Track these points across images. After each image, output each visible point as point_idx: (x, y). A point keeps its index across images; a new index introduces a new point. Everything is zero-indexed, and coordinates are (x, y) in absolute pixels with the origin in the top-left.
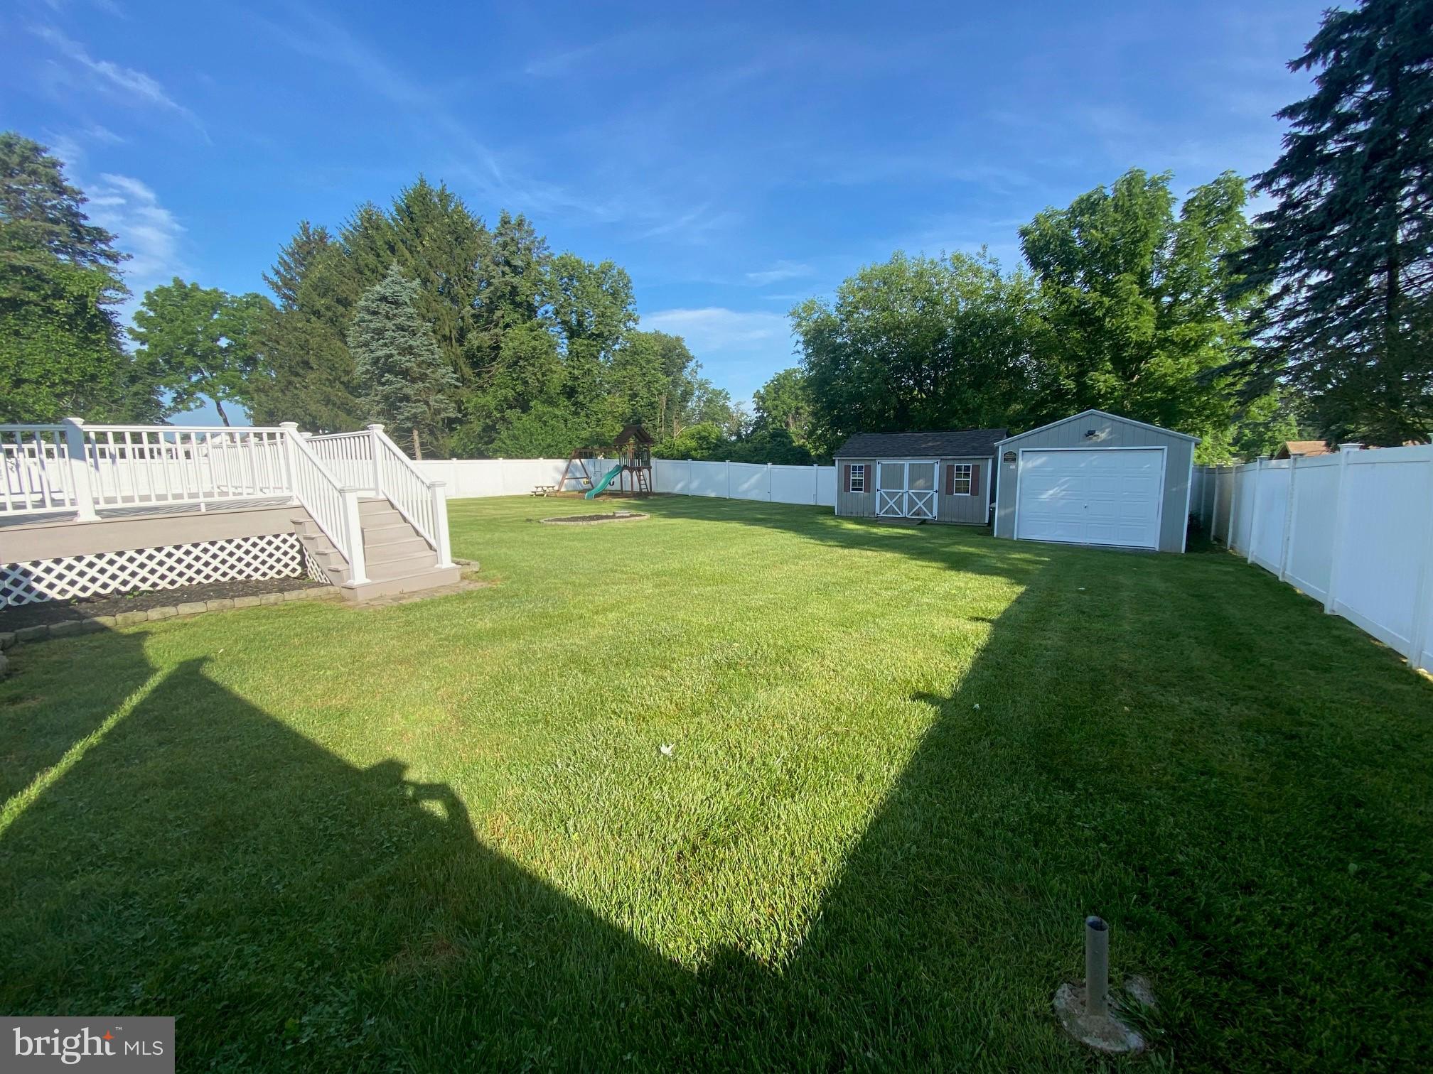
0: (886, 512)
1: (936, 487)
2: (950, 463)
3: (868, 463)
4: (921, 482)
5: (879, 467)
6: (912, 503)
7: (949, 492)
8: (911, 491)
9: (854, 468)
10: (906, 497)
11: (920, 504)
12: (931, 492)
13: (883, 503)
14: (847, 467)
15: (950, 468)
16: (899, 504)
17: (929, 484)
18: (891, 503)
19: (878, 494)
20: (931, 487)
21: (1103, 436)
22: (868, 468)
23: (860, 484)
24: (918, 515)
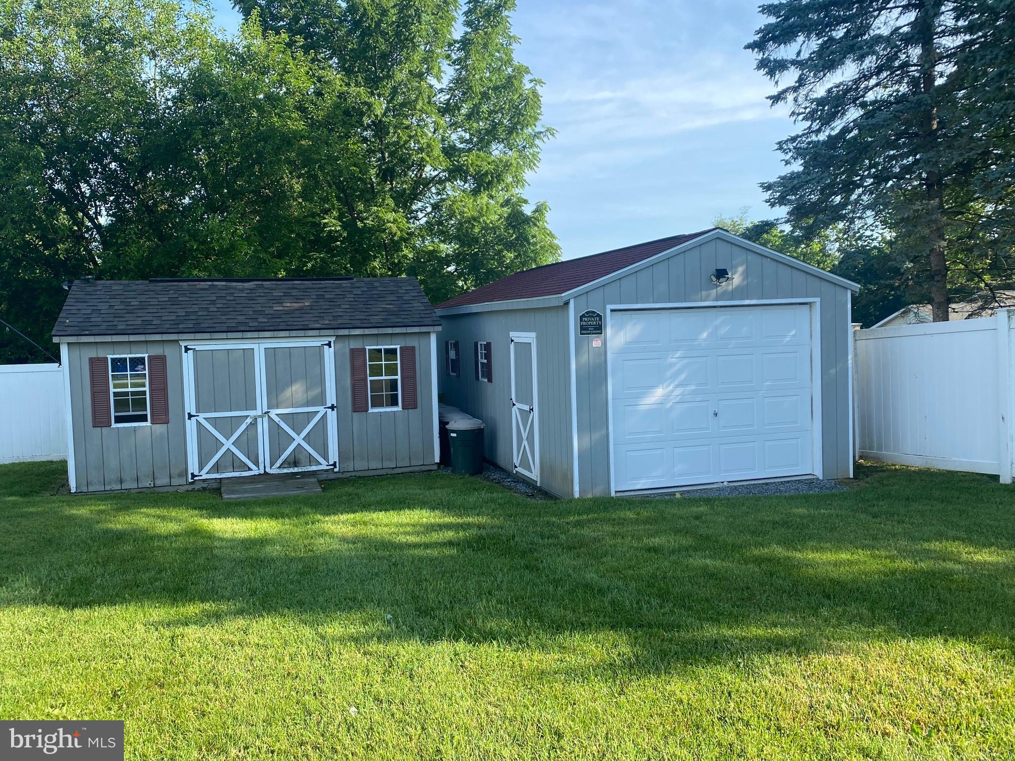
0: (217, 468)
1: (331, 399)
2: (355, 344)
3: (156, 351)
4: (297, 390)
5: (188, 359)
6: (278, 439)
7: (359, 406)
8: (273, 413)
9: (119, 365)
10: (263, 427)
11: (299, 439)
12: (321, 410)
13: (207, 446)
14: (97, 365)
15: (356, 355)
16: (248, 443)
17: (317, 391)
18: (228, 444)
19: (191, 427)
20: (320, 400)
21: (736, 279)
22: (159, 365)
23: (140, 402)
24: (296, 464)
